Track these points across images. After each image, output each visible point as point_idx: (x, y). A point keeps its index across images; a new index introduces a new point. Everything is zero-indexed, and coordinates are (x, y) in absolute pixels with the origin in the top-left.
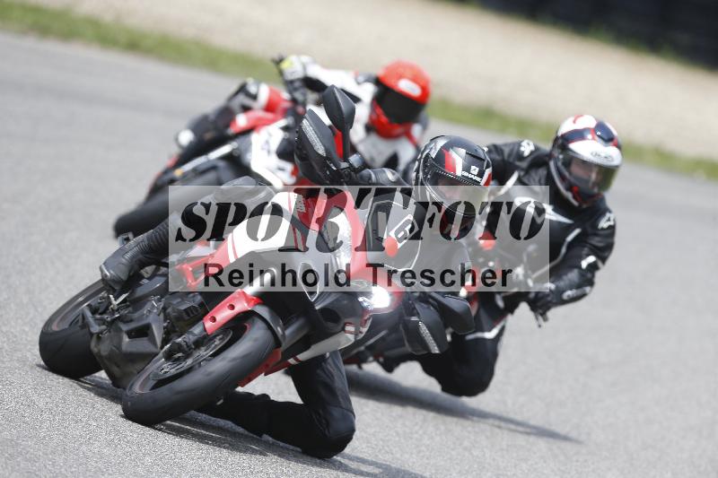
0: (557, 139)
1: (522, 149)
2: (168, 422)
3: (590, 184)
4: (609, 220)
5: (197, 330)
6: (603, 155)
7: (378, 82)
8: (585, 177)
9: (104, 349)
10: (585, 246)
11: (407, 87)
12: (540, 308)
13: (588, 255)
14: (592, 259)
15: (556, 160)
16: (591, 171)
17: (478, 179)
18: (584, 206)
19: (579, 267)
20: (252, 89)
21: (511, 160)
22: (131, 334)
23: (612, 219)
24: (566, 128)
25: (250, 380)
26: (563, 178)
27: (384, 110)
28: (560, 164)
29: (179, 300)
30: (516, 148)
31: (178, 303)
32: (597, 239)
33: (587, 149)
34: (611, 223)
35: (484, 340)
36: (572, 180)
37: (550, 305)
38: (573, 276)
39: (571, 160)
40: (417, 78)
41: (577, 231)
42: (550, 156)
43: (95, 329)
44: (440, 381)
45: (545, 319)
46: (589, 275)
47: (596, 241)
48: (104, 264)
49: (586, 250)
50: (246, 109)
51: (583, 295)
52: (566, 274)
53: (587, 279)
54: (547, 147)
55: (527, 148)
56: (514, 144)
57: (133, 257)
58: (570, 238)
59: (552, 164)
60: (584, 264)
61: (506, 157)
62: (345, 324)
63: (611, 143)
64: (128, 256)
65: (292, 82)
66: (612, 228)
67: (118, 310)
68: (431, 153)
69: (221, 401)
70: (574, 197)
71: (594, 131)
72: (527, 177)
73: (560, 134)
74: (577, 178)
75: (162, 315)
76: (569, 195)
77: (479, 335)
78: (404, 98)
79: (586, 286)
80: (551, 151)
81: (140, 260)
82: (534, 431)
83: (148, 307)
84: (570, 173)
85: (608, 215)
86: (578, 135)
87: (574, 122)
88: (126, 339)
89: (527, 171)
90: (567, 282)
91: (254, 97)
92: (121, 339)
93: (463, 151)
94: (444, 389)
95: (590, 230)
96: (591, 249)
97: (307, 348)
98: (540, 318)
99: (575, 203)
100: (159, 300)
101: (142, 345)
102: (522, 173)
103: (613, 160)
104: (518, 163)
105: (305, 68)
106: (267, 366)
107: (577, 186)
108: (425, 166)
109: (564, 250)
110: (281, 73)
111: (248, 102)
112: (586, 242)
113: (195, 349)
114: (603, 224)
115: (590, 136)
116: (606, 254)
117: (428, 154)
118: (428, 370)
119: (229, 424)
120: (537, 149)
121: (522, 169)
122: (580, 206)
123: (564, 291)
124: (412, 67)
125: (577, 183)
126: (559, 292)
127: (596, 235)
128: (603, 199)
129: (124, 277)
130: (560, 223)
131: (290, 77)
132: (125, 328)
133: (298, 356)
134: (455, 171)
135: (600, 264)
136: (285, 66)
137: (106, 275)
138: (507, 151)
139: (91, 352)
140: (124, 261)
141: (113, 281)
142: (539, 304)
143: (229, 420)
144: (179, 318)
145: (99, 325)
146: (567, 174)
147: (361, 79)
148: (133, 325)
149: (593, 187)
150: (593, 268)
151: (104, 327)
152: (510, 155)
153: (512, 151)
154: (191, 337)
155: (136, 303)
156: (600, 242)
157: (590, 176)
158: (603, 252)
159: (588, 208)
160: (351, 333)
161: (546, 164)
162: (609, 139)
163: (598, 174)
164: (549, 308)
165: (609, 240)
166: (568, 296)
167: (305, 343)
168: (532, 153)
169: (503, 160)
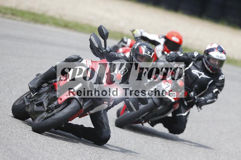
0: (205, 51)
1: (194, 54)
2: (46, 132)
3: (216, 65)
4: (222, 77)
5: (56, 103)
6: (220, 56)
7: (165, 38)
8: (214, 63)
9: (29, 110)
10: (214, 86)
11: (175, 39)
12: (199, 105)
13: (216, 88)
14: (217, 90)
15: (205, 58)
16: (216, 61)
17: (150, 55)
18: (214, 73)
19: (213, 92)
20: (125, 40)
21: (191, 58)
22: (37, 105)
23: (223, 77)
24: (208, 47)
25: (73, 119)
26: (207, 64)
27: (167, 46)
28: (206, 59)
29: (52, 94)
30: (192, 54)
31: (52, 95)
32: (218, 83)
33: (215, 54)
34: (223, 78)
35: (182, 116)
36: (210, 64)
37: (202, 104)
38: (210, 95)
39: (209, 58)
40: (178, 36)
41: (212, 81)
42: (203, 57)
43: (27, 104)
44: (169, 129)
45: (201, 109)
46: (216, 95)
47: (218, 84)
48: (30, 83)
49: (215, 87)
50: (123, 46)
51: (214, 101)
52: (208, 95)
53: (215, 96)
54: (202, 54)
55: (196, 54)
56: (192, 53)
57: (39, 81)
58: (210, 83)
59: (203, 59)
60: (214, 91)
61: (189, 57)
62: (104, 101)
63: (223, 52)
64: (37, 80)
65: (137, 38)
66: (223, 80)
67: (34, 98)
68: (135, 47)
69: (64, 126)
70: (211, 70)
71: (217, 48)
72: (196, 63)
73: (206, 50)
74: (212, 64)
75: (47, 99)
76: (209, 69)
77: (181, 114)
78: (174, 43)
79: (214, 98)
80: (204, 55)
81: (41, 82)
82: (198, 146)
83: (43, 96)
84: (209, 62)
85: (222, 75)
86: (212, 50)
87: (211, 46)
88: (35, 106)
89: (196, 62)
90: (208, 97)
91: (126, 43)
92: (34, 107)
93: (145, 47)
94: (170, 132)
95: (216, 80)
96: (216, 87)
97: (93, 109)
98: (199, 109)
99: (211, 72)
100: (47, 94)
101: (40, 108)
102: (194, 62)
103: (223, 58)
104: (193, 59)
105: (141, 34)
106: (79, 114)
107: (211, 66)
108: (133, 51)
109: (208, 87)
110: (134, 35)
111: (124, 44)
112: (215, 84)
113: (55, 109)
114: (220, 78)
115: (216, 50)
116: (222, 88)
117: (134, 48)
118: (165, 126)
119: (71, 135)
120: (199, 54)
121: (194, 61)
122: (213, 72)
123: (207, 100)
124: (176, 33)
125: (212, 65)
126: (206, 100)
127: (218, 82)
128: (220, 70)
129: (36, 87)
130: (206, 78)
131: (136, 36)
132: (35, 103)
133: (90, 112)
134: (142, 53)
135: (220, 91)
136: (135, 32)
137: (30, 87)
138: (189, 55)
139: (26, 111)
140: (36, 82)
141: (32, 88)
142: (199, 104)
143: (71, 133)
144: (51, 100)
145: (28, 103)
146: (208, 63)
147: (160, 37)
148: (38, 102)
149: (217, 66)
150: (217, 93)
151: (30, 103)
152: (190, 56)
153: (191, 55)
154: (53, 105)
155: (39, 95)
156: (219, 84)
157: (216, 63)
158: (221, 87)
159: (215, 74)
160: (106, 104)
161: (202, 59)
162: (222, 51)
163: (218, 62)
164: (202, 105)
165: (223, 84)
166: (209, 102)
167: (92, 107)
168: (197, 56)
169: (188, 58)
